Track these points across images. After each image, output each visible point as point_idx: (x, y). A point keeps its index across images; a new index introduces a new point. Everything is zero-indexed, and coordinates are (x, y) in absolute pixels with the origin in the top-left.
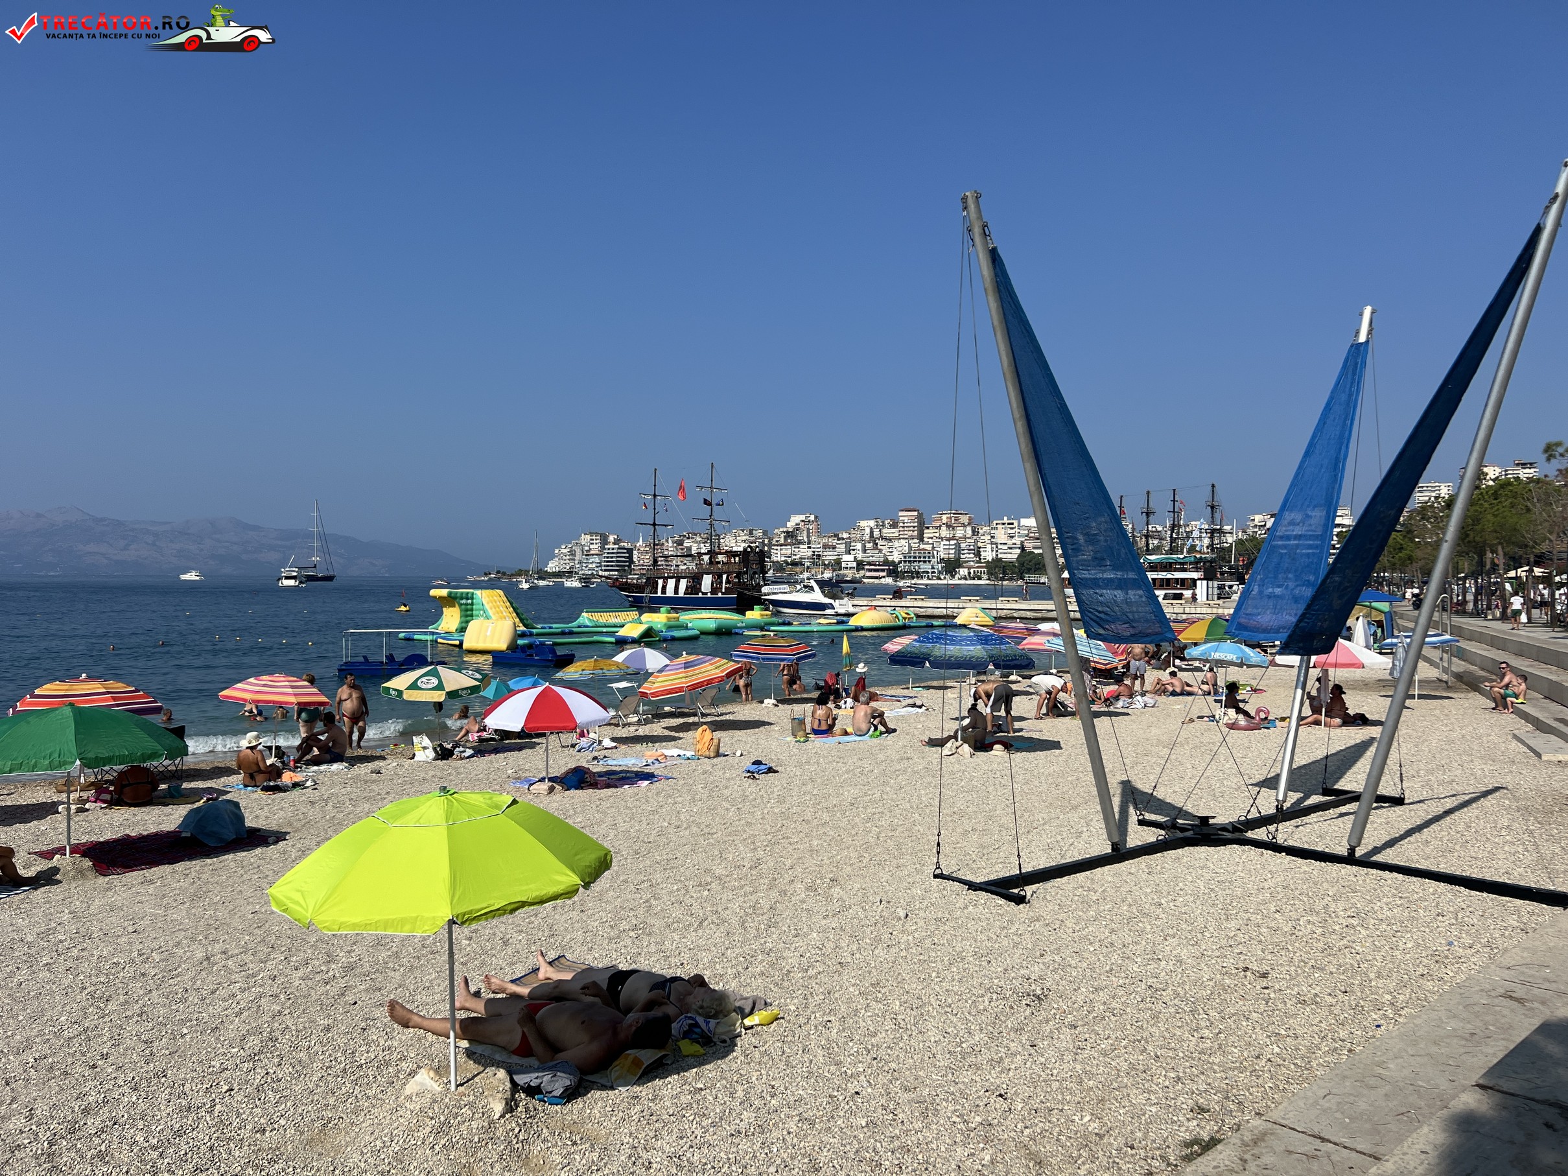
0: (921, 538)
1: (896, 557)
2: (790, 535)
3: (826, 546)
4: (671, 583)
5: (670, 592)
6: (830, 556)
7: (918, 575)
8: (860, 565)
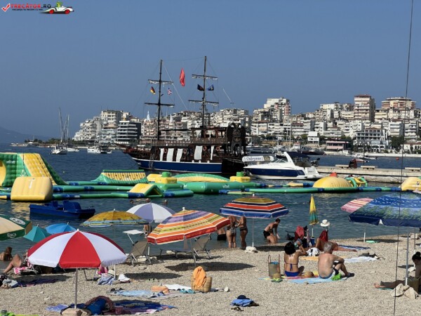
0: (372, 119)
1: (351, 134)
2: (266, 114)
3: (294, 124)
4: (171, 151)
5: (169, 159)
6: (298, 132)
7: (369, 149)
8: (322, 140)
